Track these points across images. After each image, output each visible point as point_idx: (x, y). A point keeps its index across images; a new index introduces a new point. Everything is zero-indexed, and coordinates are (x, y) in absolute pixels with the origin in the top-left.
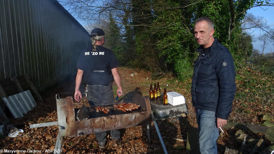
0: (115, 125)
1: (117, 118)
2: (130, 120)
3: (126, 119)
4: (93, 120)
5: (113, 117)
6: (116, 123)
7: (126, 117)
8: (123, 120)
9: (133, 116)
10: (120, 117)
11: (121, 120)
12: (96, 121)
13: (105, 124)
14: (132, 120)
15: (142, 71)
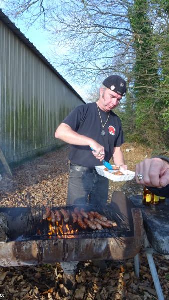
0: (65, 257)
1: (68, 245)
2: (96, 250)
3: (89, 249)
4: (18, 246)
5: (60, 242)
6: (67, 255)
7: (88, 245)
8: (82, 250)
9: (103, 245)
10: (75, 244)
11: (77, 250)
12: (25, 247)
13: (42, 254)
14: (100, 252)
15: (141, 147)
